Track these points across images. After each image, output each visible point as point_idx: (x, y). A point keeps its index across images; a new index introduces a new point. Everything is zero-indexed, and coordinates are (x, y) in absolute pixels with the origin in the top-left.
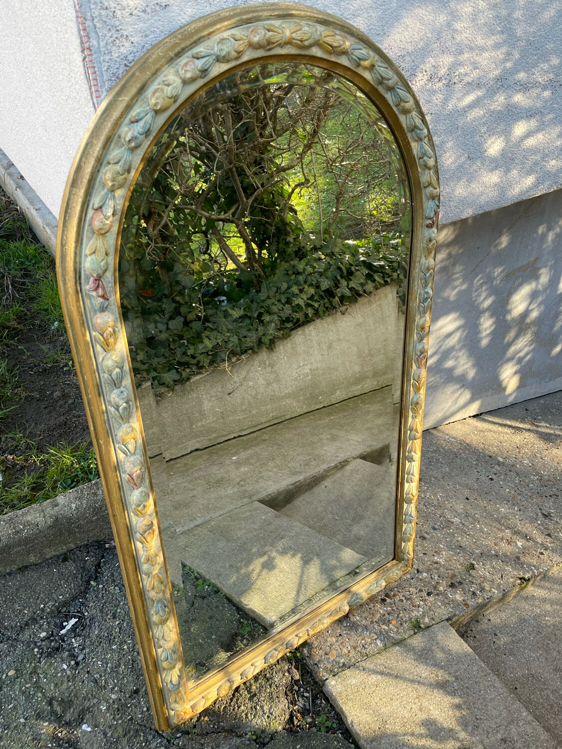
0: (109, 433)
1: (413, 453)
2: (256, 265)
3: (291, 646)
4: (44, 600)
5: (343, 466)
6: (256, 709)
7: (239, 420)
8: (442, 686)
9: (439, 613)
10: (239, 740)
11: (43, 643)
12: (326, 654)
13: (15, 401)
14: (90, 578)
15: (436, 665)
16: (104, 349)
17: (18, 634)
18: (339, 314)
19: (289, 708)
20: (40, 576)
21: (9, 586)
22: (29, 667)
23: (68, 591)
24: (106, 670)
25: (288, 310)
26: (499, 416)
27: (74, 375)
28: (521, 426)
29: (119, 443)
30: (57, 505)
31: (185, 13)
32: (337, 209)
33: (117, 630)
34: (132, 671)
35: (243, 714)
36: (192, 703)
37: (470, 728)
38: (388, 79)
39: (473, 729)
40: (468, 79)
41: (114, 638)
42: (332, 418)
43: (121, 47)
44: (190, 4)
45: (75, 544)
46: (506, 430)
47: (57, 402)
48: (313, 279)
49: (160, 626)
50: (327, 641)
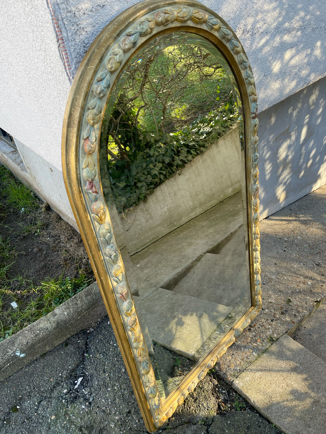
0: (107, 272)
1: (257, 247)
2: (125, 156)
3: (211, 367)
4: (60, 371)
5: (200, 259)
6: (199, 407)
7: (135, 244)
8: (294, 370)
9: (281, 330)
10: (195, 427)
11: (67, 396)
12: (229, 367)
13: (12, 259)
14: (84, 352)
15: (288, 359)
16: (99, 223)
17: (51, 394)
18: (177, 175)
19: (216, 402)
20: (54, 357)
21: (37, 367)
22: (62, 412)
23: (73, 363)
24: (108, 404)
25: (150, 179)
26: (278, 216)
27: (42, 237)
28: (290, 219)
29: (113, 276)
30: (56, 315)
31: (114, 9)
32: (164, 117)
33: (108, 379)
34: (123, 401)
35: (193, 411)
36: (166, 412)
37: (316, 389)
38: (228, 35)
39: (317, 390)
40: (261, 30)
41: (108, 384)
42: (184, 233)
43: (80, 35)
44: (116, 3)
45: (70, 335)
46: (284, 222)
47: (37, 254)
48: (160, 158)
49: (146, 376)
50: (227, 359)
